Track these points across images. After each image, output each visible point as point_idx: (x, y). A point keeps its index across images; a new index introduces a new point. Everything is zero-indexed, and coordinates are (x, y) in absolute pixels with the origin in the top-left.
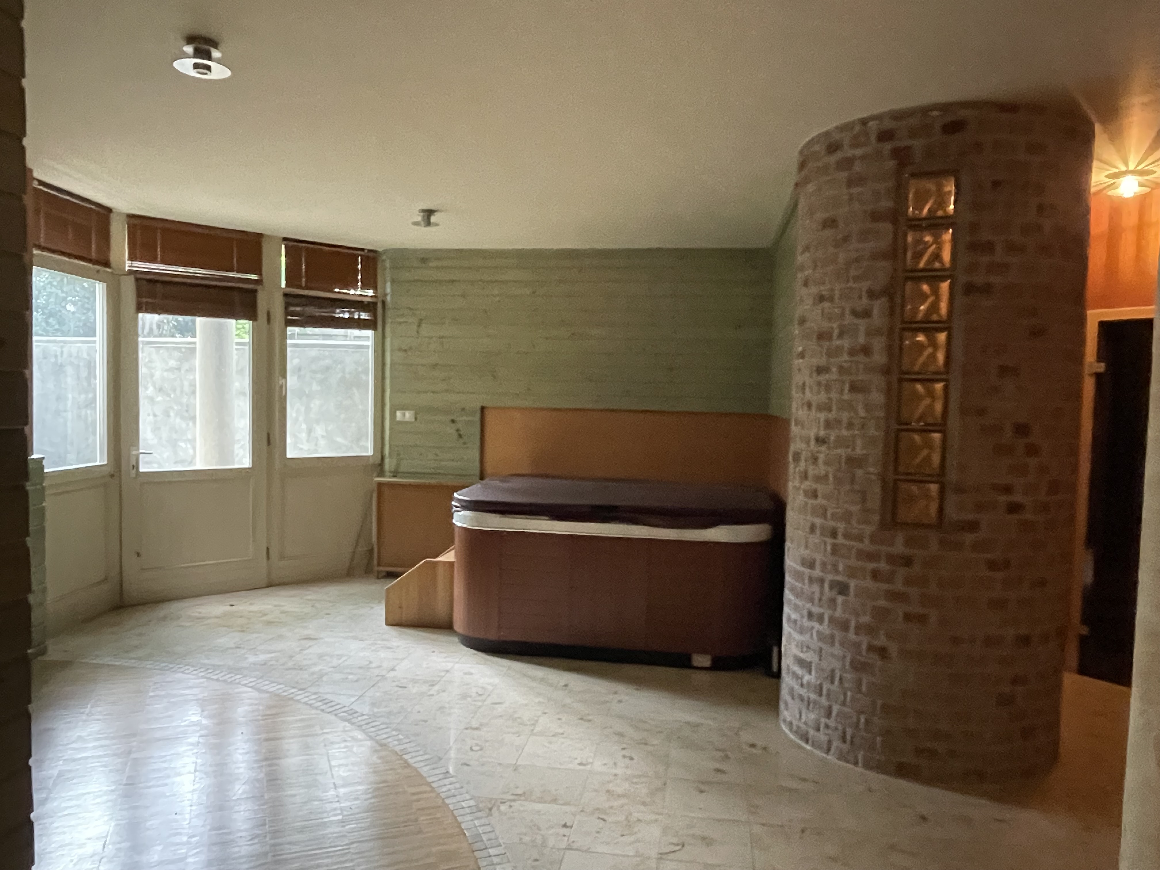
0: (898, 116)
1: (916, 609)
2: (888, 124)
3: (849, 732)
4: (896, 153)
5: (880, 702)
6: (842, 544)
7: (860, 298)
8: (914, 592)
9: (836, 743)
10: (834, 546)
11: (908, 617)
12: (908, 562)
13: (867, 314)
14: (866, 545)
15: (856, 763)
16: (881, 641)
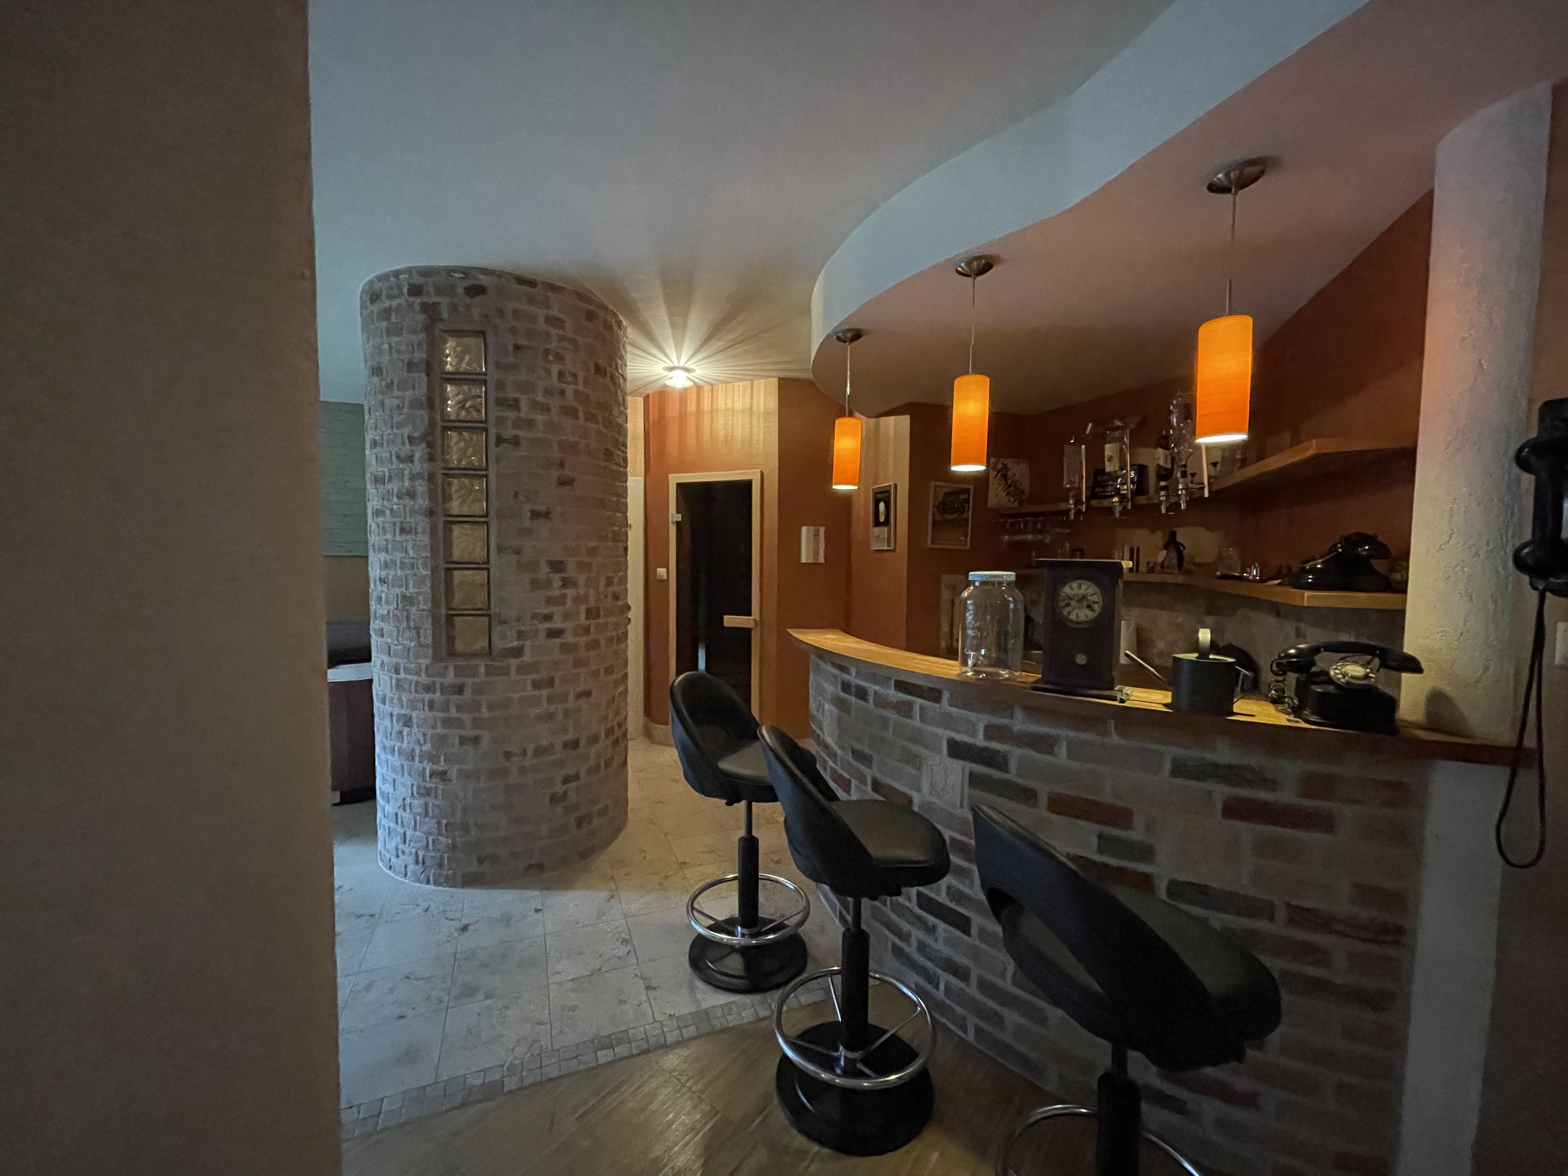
0: (426, 272)
1: (469, 732)
2: (418, 280)
3: (421, 854)
4: (426, 308)
5: (444, 822)
6: (405, 679)
7: (403, 443)
8: (467, 717)
9: (411, 867)
10: (398, 680)
11: (463, 741)
12: (460, 690)
13: (410, 459)
14: (424, 679)
15: (428, 882)
16: (442, 766)
